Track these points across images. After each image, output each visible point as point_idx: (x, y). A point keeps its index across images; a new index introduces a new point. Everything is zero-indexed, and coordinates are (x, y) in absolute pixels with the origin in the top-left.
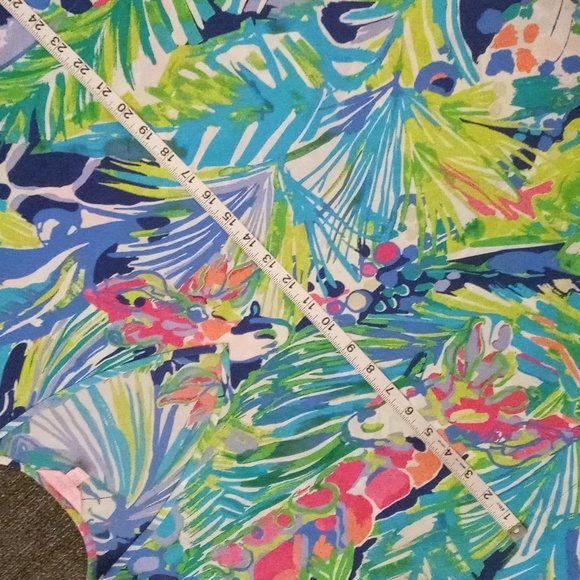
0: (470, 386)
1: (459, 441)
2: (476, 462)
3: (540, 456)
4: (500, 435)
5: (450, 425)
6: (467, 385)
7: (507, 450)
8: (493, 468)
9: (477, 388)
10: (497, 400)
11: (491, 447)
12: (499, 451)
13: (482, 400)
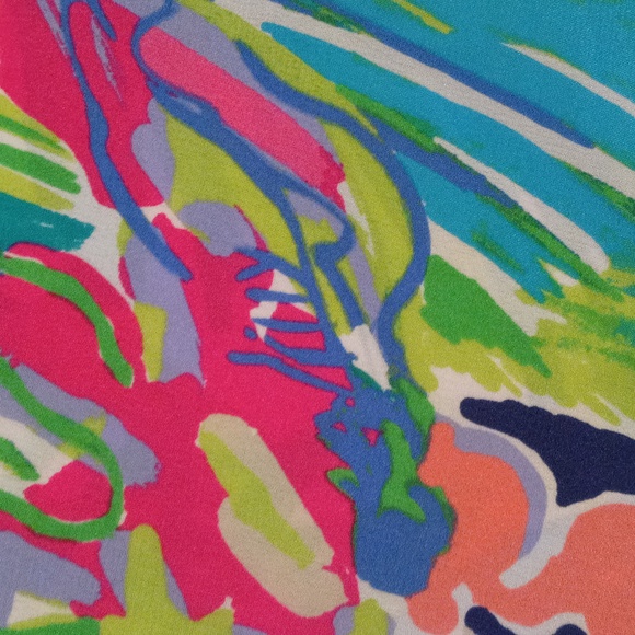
0: (108, 603)
1: (415, 488)
2: (470, 347)
3: (244, 51)
4: (265, 310)
5: (365, 589)
6: (109, 624)
7: (319, 231)
8: (445, 245)
9: (98, 572)
10: (99, 423)
11: (355, 317)
12: (345, 266)
13: (143, 504)
